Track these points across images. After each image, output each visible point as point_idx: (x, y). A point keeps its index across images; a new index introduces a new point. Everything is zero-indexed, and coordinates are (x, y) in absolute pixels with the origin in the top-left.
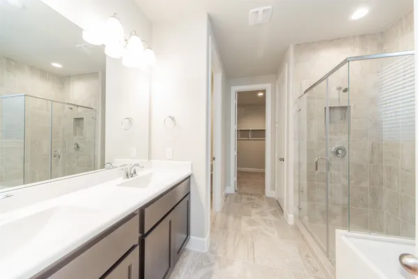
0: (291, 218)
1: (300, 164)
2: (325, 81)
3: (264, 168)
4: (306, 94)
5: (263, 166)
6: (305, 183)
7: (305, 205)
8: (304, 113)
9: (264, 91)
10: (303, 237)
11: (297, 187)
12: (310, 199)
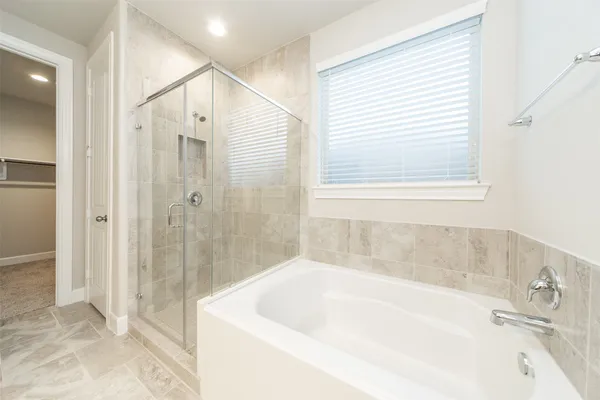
0: (121, 323)
1: (140, 222)
2: (182, 87)
3: (53, 248)
4: (150, 104)
5: (50, 244)
6: (148, 252)
7: (149, 287)
8: (148, 133)
9: (50, 71)
10: (146, 343)
11: (136, 263)
12: (157, 274)
